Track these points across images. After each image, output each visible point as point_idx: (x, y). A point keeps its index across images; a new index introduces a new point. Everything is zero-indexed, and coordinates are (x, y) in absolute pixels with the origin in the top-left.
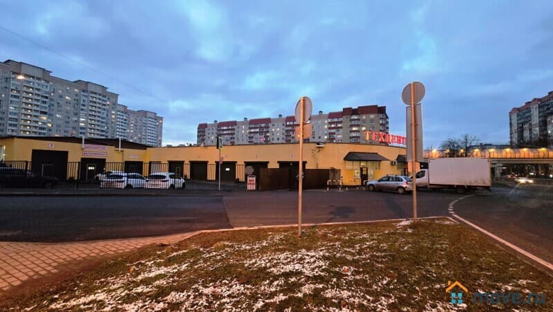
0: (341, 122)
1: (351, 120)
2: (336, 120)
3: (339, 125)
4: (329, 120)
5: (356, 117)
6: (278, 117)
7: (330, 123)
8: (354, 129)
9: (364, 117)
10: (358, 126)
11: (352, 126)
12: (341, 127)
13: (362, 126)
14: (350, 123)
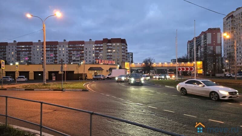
0: (102, 47)
1: (107, 46)
2: (99, 45)
3: (101, 48)
4: (96, 45)
5: (110, 44)
6: (63, 41)
7: (96, 47)
8: (109, 51)
9: (114, 44)
10: (111, 49)
11: (108, 49)
12: (102, 50)
13: (113, 49)
14: (107, 48)
